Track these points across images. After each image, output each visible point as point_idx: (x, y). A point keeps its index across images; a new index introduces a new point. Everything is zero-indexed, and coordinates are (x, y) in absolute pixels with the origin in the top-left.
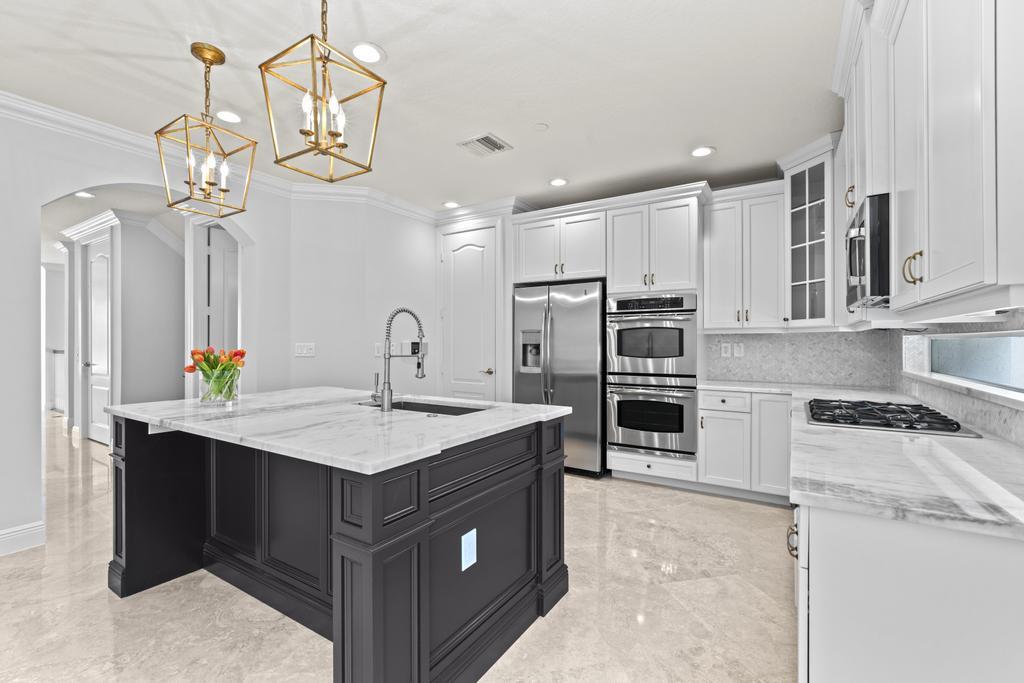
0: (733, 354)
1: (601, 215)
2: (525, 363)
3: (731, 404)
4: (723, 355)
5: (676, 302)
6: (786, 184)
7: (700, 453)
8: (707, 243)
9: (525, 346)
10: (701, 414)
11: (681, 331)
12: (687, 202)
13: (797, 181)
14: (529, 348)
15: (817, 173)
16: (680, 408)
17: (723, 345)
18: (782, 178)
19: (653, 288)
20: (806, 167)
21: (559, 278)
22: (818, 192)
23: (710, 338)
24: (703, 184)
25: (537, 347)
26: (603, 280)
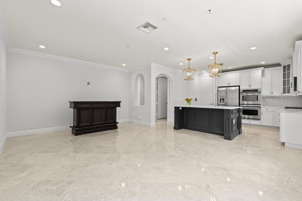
0: (269, 101)
1: (239, 73)
2: (220, 102)
3: (269, 109)
4: (267, 101)
5: (256, 91)
6: (282, 68)
7: (262, 120)
8: (263, 79)
9: (220, 99)
10: (262, 112)
11: (257, 96)
12: (259, 71)
13: (284, 67)
14: (221, 99)
15: (289, 66)
16: (257, 111)
17: (267, 99)
18: (281, 66)
19: (251, 88)
20: (286, 64)
21: (228, 86)
22: (289, 69)
23: (263, 97)
24: (263, 68)
25: (223, 99)
26: (239, 86)
